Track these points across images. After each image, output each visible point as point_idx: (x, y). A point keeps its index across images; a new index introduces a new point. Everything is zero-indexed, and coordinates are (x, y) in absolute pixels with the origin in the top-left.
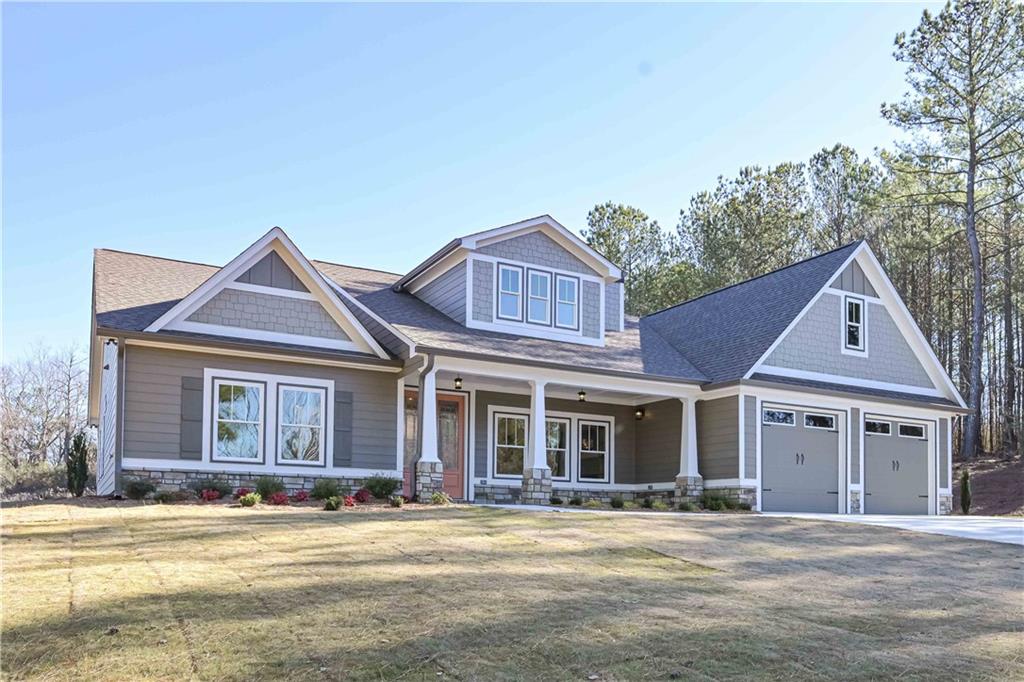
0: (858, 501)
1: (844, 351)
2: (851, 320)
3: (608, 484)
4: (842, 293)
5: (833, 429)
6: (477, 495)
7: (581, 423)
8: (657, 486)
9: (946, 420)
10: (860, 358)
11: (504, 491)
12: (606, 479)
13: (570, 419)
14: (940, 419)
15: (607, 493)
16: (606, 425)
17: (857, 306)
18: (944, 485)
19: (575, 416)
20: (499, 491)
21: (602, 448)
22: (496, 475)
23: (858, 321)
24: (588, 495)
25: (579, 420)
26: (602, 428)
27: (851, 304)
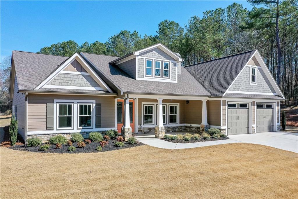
0: (254, 129)
1: (251, 84)
2: (253, 74)
3: (178, 124)
4: (250, 66)
5: (247, 108)
6: (138, 131)
7: (170, 106)
8: (193, 125)
9: (279, 102)
10: (255, 86)
11: (146, 129)
12: (177, 123)
13: (166, 105)
14: (277, 102)
15: (177, 127)
16: (177, 106)
17: (254, 69)
18: (278, 122)
19: (168, 104)
20: (145, 129)
21: (176, 113)
22: (144, 124)
23: (254, 74)
24: (172, 128)
25: (169, 105)
26: (176, 107)
27: (253, 69)
